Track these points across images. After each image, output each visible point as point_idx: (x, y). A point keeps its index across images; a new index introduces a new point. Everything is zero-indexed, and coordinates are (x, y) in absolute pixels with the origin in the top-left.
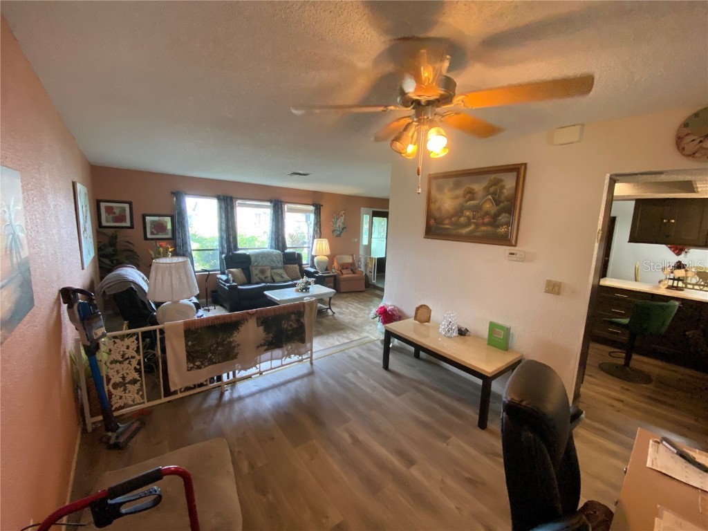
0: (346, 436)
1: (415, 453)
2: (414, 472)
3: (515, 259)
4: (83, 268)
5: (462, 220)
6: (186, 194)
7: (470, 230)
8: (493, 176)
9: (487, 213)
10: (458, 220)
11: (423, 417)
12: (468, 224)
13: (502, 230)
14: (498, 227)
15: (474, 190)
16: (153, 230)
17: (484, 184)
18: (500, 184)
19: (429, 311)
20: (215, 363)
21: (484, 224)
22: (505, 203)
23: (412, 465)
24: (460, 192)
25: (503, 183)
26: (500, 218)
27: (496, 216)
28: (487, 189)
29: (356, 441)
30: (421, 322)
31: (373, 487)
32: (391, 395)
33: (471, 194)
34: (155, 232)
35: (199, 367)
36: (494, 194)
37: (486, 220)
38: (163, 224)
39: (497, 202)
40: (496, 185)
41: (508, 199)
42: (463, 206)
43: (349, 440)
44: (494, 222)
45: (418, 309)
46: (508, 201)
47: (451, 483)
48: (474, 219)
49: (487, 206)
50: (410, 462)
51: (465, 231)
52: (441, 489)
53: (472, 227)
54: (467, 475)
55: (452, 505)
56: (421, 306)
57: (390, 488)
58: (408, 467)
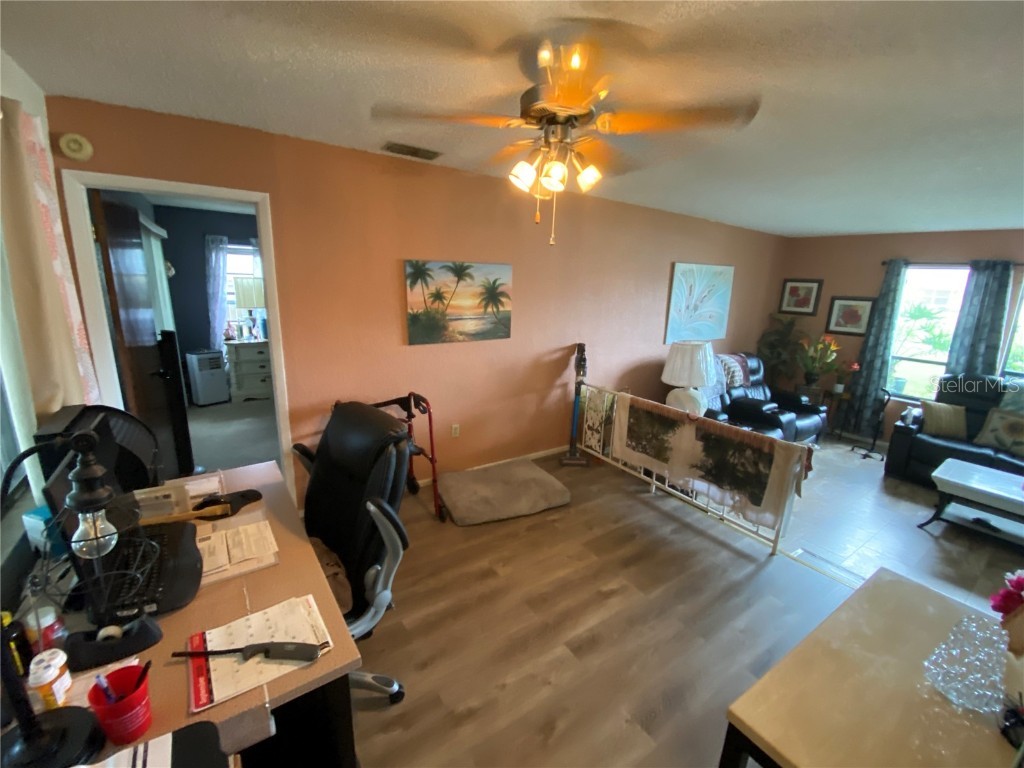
0: (613, 585)
1: (595, 661)
2: (560, 650)
4: (664, 343)
6: (907, 263)
16: (841, 320)
20: (647, 454)
23: (574, 650)
29: (608, 595)
31: (536, 602)
34: (842, 322)
35: (634, 449)
38: (856, 312)
47: (545, 693)
52: (533, 677)
55: (511, 679)
57: (534, 619)
58: (568, 644)
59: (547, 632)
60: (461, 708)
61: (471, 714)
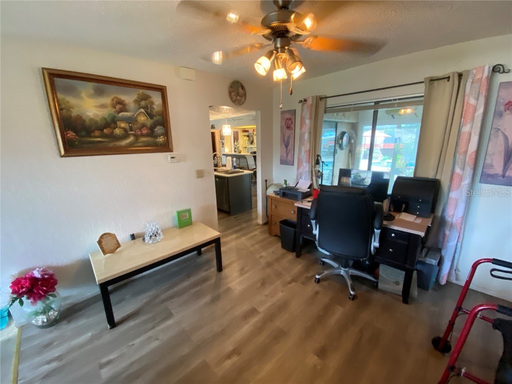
3: (176, 161)
5: (117, 131)
7: (131, 142)
8: (141, 91)
9: (143, 126)
10: (113, 132)
11: (207, 299)
12: (126, 136)
13: (161, 139)
14: (156, 137)
15: (124, 101)
17: (135, 97)
18: (149, 99)
19: (113, 236)
21: (143, 135)
22: (157, 117)
23: (256, 310)
24: (107, 100)
25: (152, 99)
26: (156, 130)
27: (152, 128)
28: (137, 102)
30: (113, 251)
31: (280, 335)
32: (170, 322)
33: (121, 105)
36: (146, 108)
37: (145, 131)
39: (150, 115)
40: (146, 100)
41: (158, 114)
42: (116, 117)
43: (235, 359)
44: (152, 133)
45: (100, 242)
46: (160, 116)
47: (267, 292)
48: (131, 130)
49: (142, 119)
50: (253, 312)
51: (124, 143)
52: (272, 297)
53: (131, 139)
55: (280, 294)
56: (102, 237)
57: (279, 323)
58: (259, 313)
59: (270, 317)
60: (294, 284)
61: (290, 283)
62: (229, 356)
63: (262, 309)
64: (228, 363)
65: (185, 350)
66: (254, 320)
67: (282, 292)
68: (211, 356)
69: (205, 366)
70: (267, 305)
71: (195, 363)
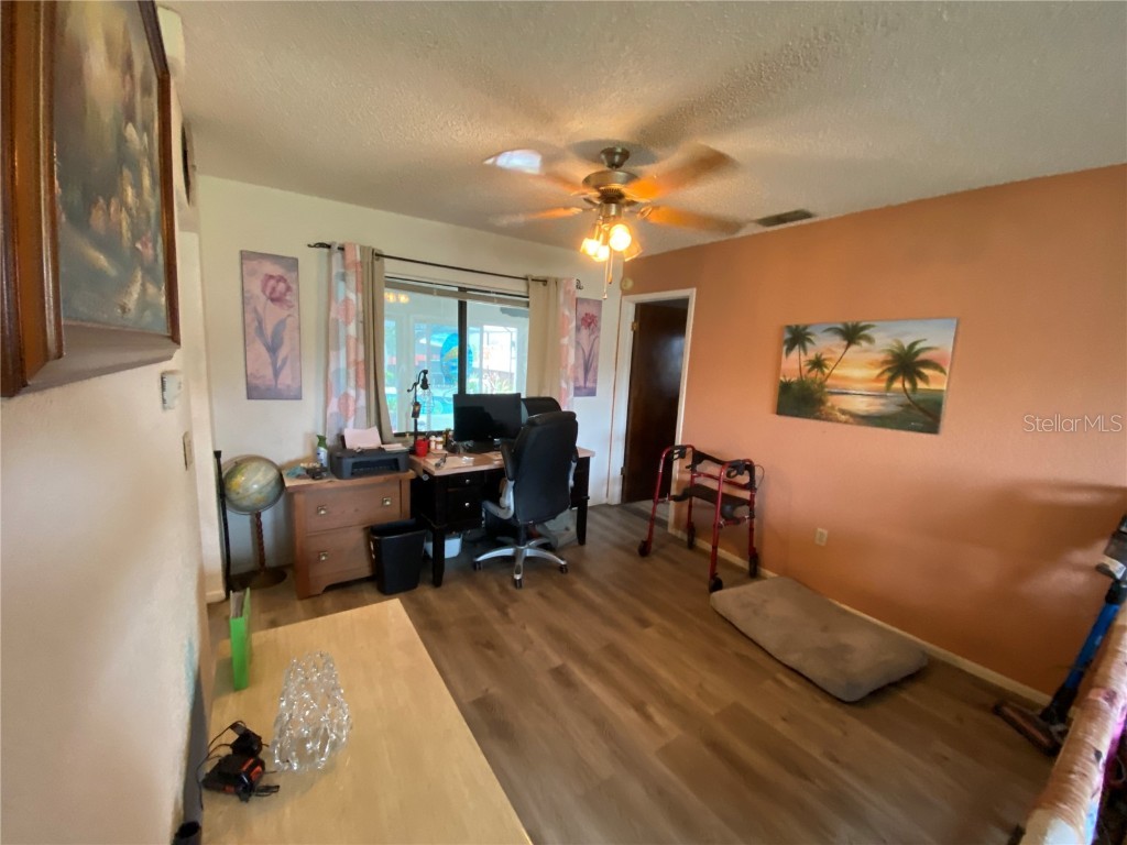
23: (557, 668)
43: (651, 710)
47: (516, 646)
54: (490, 653)
57: (591, 647)
62: (648, 718)
63: (556, 661)
64: (659, 719)
65: (635, 790)
66: (578, 673)
67: (524, 628)
68: (647, 744)
69: (666, 752)
70: (548, 651)
71: (662, 768)
